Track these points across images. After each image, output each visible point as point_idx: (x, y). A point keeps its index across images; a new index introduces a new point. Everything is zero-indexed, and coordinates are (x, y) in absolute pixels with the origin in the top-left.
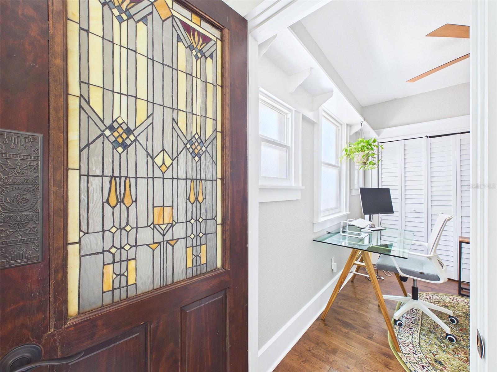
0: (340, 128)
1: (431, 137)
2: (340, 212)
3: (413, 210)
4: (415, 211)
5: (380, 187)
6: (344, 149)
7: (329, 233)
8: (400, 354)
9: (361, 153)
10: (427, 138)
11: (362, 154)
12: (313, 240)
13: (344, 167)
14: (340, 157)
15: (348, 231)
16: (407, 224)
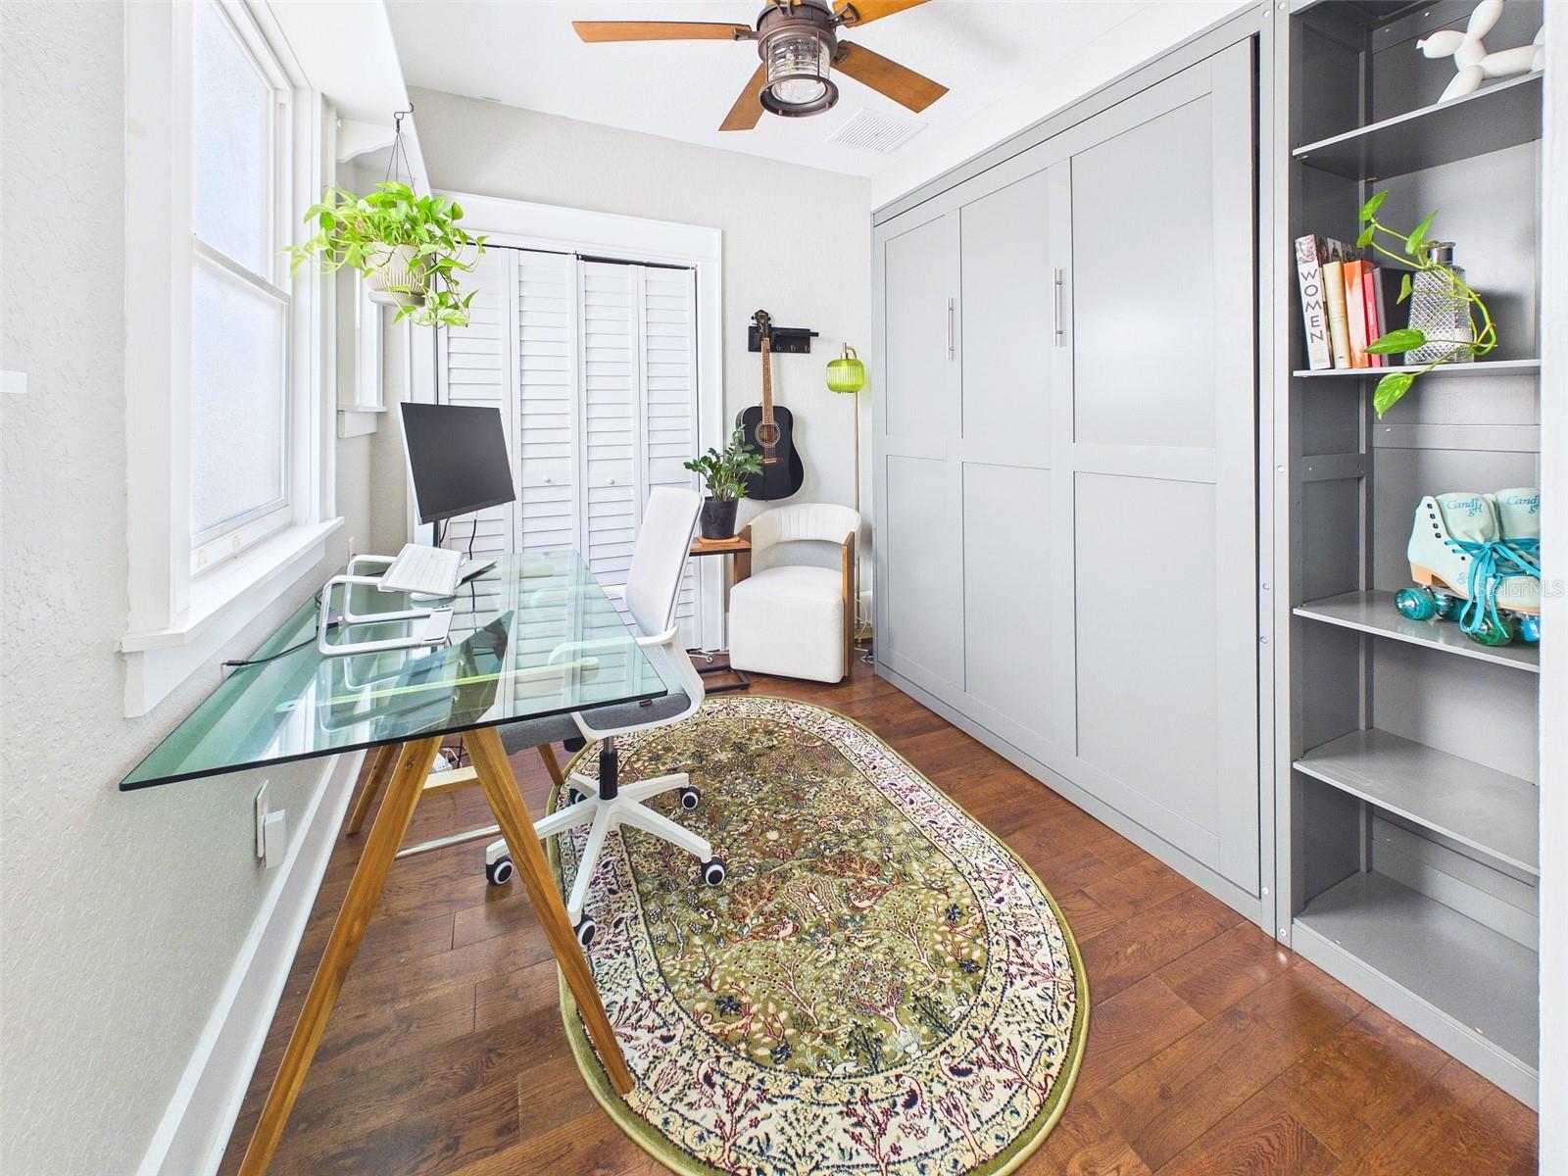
0: (286, 97)
1: (586, 258)
2: (290, 525)
3: (545, 478)
4: (549, 481)
5: (443, 402)
6: (313, 210)
7: (239, 665)
8: (633, 1099)
9: (400, 246)
10: (578, 259)
11: (403, 252)
12: (124, 787)
13: (311, 302)
14: (289, 243)
15: (351, 618)
16: (530, 526)
